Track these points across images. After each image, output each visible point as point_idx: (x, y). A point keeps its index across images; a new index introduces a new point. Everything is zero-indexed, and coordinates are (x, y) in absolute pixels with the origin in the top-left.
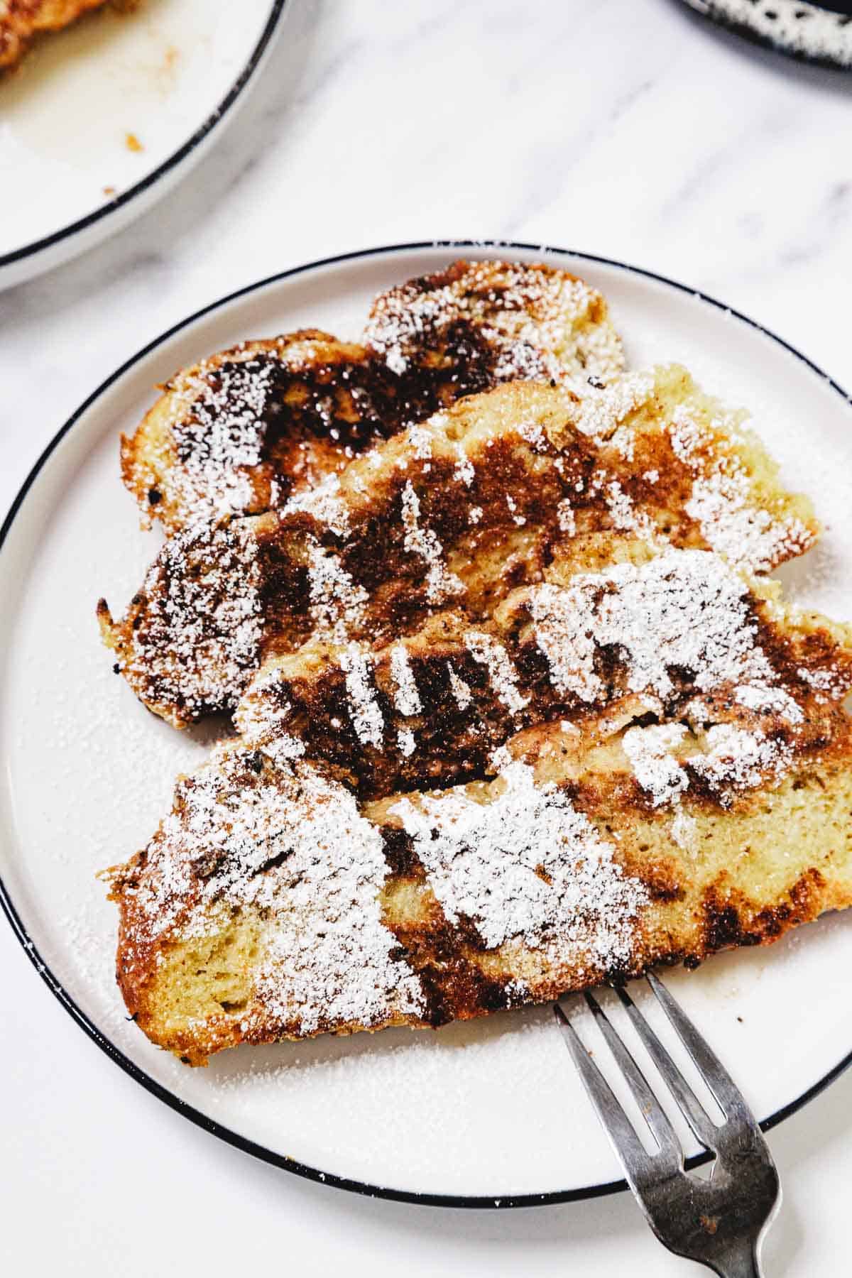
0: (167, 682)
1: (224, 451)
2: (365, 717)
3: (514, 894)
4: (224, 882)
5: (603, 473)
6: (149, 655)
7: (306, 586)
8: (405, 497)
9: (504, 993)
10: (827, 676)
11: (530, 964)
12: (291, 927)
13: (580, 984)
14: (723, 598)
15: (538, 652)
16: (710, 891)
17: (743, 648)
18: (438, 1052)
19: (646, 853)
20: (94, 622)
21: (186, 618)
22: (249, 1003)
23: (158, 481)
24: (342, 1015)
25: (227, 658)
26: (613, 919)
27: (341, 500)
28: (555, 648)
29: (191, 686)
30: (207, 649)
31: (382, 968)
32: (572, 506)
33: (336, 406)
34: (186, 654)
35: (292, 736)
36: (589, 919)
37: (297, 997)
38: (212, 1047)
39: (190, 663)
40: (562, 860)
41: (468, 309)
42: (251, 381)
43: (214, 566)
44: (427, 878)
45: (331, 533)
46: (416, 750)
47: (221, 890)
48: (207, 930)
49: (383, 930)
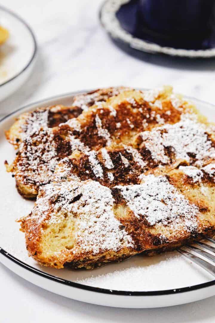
0: (30, 178)
2: (97, 169)
3: (156, 209)
4: (60, 204)
5: (154, 112)
6: (23, 169)
8: (96, 120)
9: (159, 239)
11: (166, 230)
12: (85, 219)
13: (184, 236)
14: (199, 133)
15: (147, 149)
17: (208, 147)
18: (140, 268)
19: (195, 198)
20: (4, 166)
21: (34, 158)
22: (74, 245)
23: (18, 137)
24: (107, 248)
25: (48, 170)
26: (189, 216)
28: (152, 148)
29: (37, 179)
30: (41, 167)
31: (117, 232)
32: (147, 122)
34: (35, 169)
35: (74, 175)
36: (182, 216)
37: (91, 243)
38: (63, 260)
39: (37, 172)
40: (169, 198)
42: (42, 114)
43: (40, 142)
44: (127, 204)
45: (75, 131)
46: (114, 179)
47: (60, 207)
48: (57, 221)
49: (115, 220)
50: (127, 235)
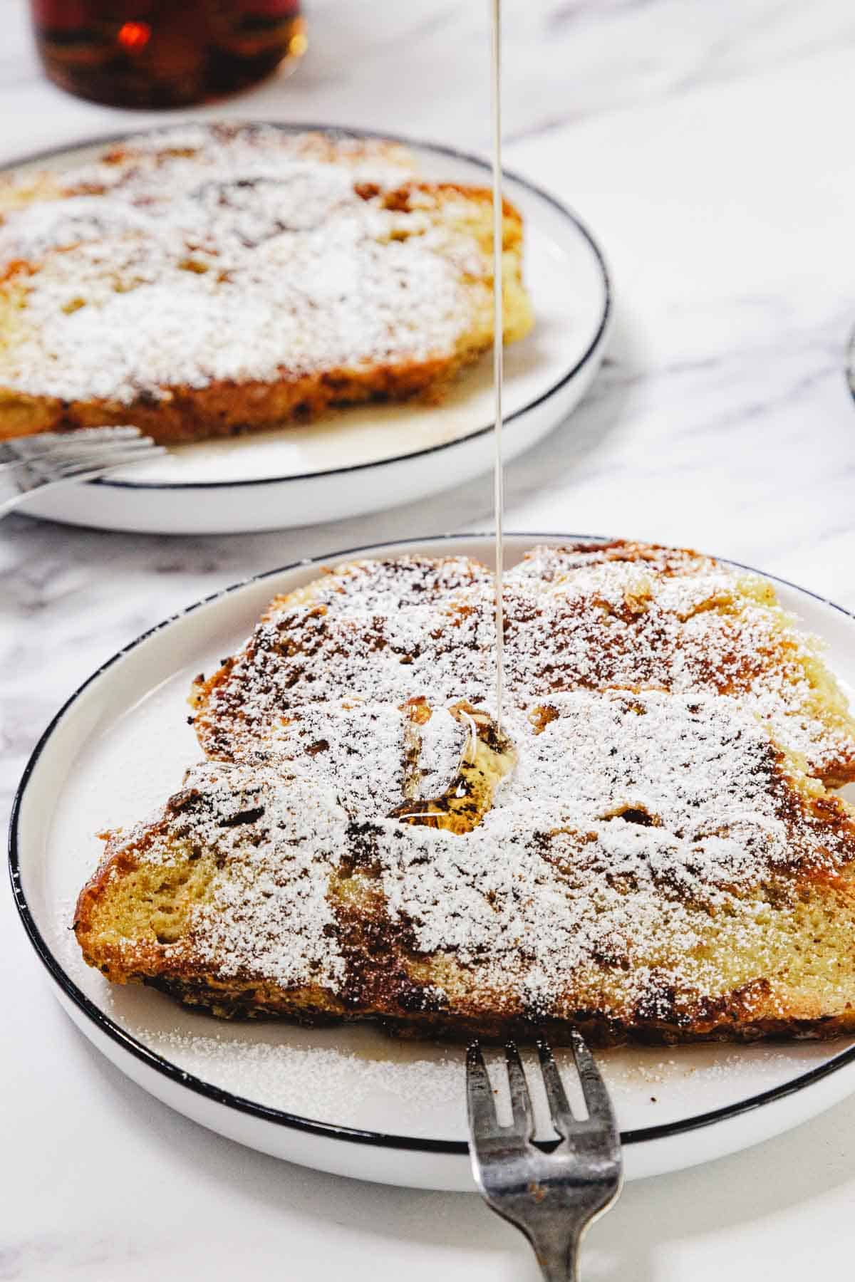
0: (229, 736)
3: (459, 911)
4: (193, 819)
11: (456, 978)
13: (501, 1010)
14: (743, 740)
22: (180, 937)
24: (262, 971)
30: (272, 717)
31: (313, 940)
36: (527, 956)
38: (133, 963)
39: (255, 726)
40: (515, 896)
42: (402, 575)
47: (188, 826)
48: (165, 861)
49: (325, 905)
50: (338, 955)
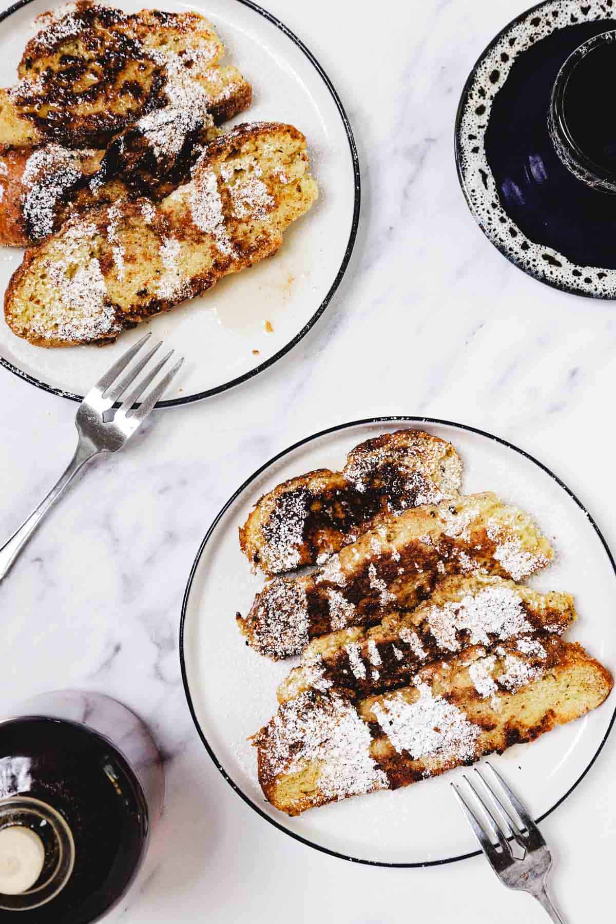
0: (269, 648)
1: (286, 537)
2: (358, 669)
3: (425, 739)
4: (303, 753)
5: (457, 549)
6: (261, 639)
7: (328, 606)
8: (370, 569)
9: (421, 775)
10: (556, 626)
11: (432, 762)
12: (332, 764)
14: (511, 605)
15: (431, 635)
16: (508, 723)
17: (520, 623)
19: (481, 714)
20: (236, 623)
21: (277, 624)
22: (316, 792)
23: (258, 552)
25: (295, 636)
26: (466, 741)
27: (342, 573)
28: (439, 634)
29: (280, 648)
30: (286, 633)
31: (371, 773)
32: (443, 563)
33: (334, 510)
34: (277, 636)
35: (327, 680)
36: (457, 743)
37: (336, 788)
38: (302, 810)
39: (279, 639)
40: (445, 723)
41: (391, 456)
42: (296, 501)
43: (288, 604)
44: (388, 738)
45: (338, 586)
46: (380, 677)
49: (370, 760)
50: (383, 774)
